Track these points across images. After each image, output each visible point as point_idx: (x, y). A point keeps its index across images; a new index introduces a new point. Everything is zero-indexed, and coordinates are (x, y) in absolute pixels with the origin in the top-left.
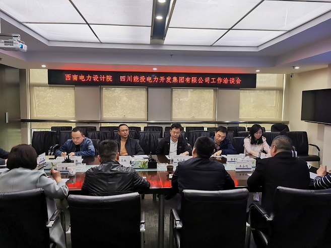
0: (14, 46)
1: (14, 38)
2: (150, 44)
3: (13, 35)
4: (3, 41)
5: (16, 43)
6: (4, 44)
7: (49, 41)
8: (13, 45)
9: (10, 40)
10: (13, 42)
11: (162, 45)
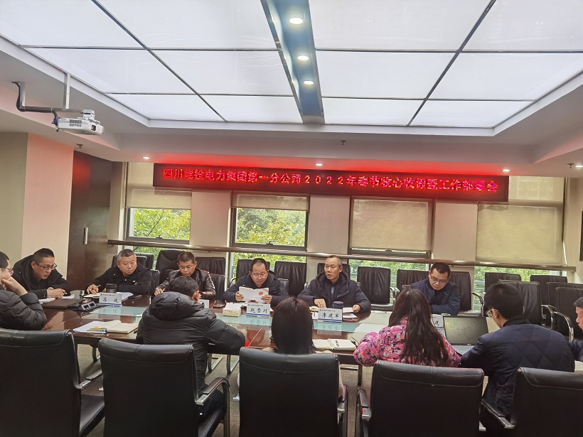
0: (83, 127)
1: (84, 115)
2: (304, 124)
3: (85, 111)
4: (68, 120)
5: (85, 123)
6: (69, 124)
7: (149, 119)
8: (80, 126)
9: (79, 119)
10: (81, 122)
11: (323, 124)
